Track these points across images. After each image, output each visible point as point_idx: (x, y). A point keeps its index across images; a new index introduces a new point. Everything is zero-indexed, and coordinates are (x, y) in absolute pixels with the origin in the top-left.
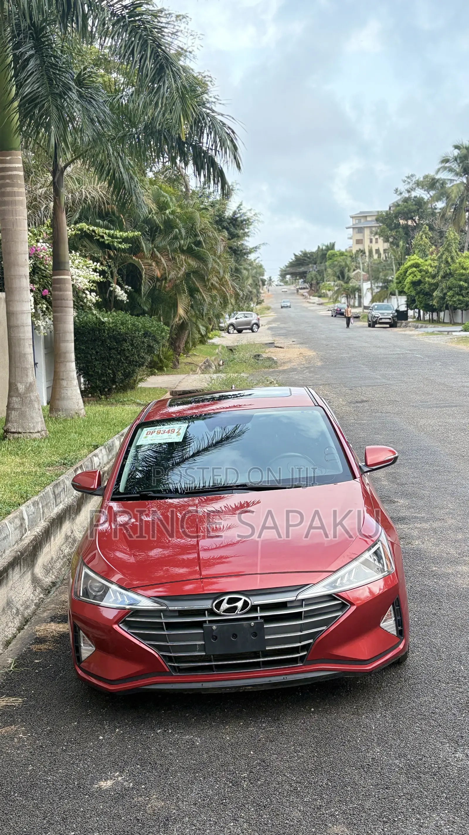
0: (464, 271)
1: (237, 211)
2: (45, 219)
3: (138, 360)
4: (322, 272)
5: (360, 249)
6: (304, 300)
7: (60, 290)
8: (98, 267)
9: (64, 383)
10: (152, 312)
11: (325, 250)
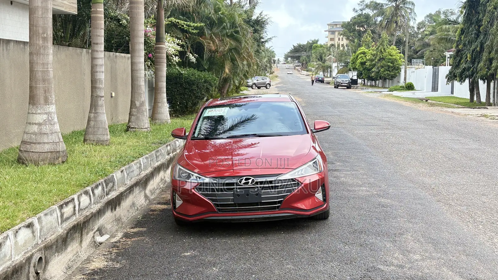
0: (391, 57)
1: (259, 16)
2: (151, 15)
3: (200, 95)
4: (310, 56)
5: (332, 44)
6: (298, 73)
7: (159, 53)
8: (180, 42)
9: (160, 105)
10: (209, 70)
11: (312, 43)
